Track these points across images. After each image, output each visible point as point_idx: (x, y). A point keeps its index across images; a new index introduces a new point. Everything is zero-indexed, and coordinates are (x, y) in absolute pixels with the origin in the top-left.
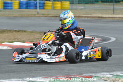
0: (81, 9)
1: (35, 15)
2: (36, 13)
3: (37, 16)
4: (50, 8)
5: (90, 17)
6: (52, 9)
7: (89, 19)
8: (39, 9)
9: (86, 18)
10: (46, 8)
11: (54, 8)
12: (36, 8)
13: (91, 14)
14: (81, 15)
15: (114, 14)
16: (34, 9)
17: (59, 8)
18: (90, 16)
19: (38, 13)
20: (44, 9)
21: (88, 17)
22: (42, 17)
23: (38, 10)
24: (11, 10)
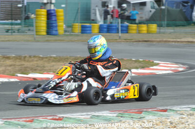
0: (170, 33)
1: (117, 40)
2: (118, 38)
3: (118, 41)
4: (134, 32)
5: (178, 42)
6: (137, 33)
7: (176, 43)
8: (122, 32)
9: (173, 43)
10: (130, 31)
11: (139, 32)
12: (118, 32)
13: (180, 39)
14: (169, 40)
16: (116, 33)
17: (146, 32)
18: (178, 40)
19: (120, 37)
20: (127, 32)
21: (175, 42)
22: (123, 42)
23: (120, 34)
24: (89, 35)
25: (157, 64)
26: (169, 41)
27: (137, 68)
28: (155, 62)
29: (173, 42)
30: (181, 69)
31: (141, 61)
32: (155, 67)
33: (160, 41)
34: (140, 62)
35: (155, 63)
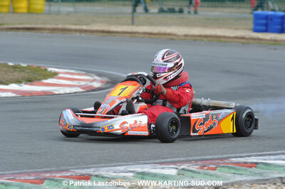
5: (86, 31)
6: (9, 12)
9: (78, 34)
11: (14, 10)
13: (87, 24)
15: (133, 24)
18: (84, 27)
21: (80, 31)
25: (54, 75)
26: (70, 30)
27: (18, 82)
28: (50, 69)
29: (76, 31)
30: (96, 85)
31: (24, 67)
32: (50, 81)
33: (54, 30)
34: (22, 69)
35: (51, 71)
